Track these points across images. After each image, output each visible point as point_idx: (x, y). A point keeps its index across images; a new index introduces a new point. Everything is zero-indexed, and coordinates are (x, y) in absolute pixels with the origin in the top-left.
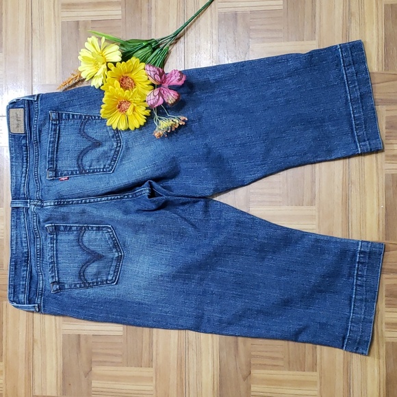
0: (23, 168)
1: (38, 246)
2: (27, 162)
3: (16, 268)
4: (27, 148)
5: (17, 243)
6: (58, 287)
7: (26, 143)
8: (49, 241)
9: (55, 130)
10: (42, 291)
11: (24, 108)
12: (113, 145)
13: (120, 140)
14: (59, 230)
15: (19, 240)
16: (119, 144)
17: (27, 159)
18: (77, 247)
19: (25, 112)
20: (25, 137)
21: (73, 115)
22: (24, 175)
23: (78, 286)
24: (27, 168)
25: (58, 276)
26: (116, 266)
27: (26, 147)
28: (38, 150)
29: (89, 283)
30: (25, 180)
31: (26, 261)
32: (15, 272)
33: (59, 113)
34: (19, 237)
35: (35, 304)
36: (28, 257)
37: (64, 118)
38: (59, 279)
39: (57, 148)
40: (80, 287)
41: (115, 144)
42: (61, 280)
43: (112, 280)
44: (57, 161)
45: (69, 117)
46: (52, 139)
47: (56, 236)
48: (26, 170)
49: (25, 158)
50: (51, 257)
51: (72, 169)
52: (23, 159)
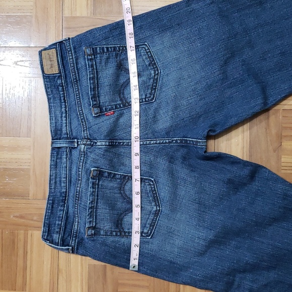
0: (61, 108)
1: (78, 188)
2: (65, 102)
3: (52, 207)
4: (63, 88)
5: (56, 182)
6: (93, 232)
7: (62, 83)
8: (90, 185)
9: (92, 66)
10: (77, 232)
11: (56, 48)
12: (151, 74)
13: (156, 67)
14: (102, 176)
15: (58, 179)
16: (157, 72)
17: (64, 99)
18: (118, 195)
19: (57, 52)
20: (60, 77)
21: (107, 48)
22: (64, 115)
23: (114, 233)
24: (66, 107)
25: (96, 222)
26: (153, 220)
27: (62, 86)
28: (78, 88)
29: (125, 232)
30: (66, 120)
31: (64, 201)
32: (52, 210)
33: (93, 48)
34: (58, 177)
35: (69, 246)
36: (66, 197)
37: (98, 52)
38: (96, 224)
39: (98, 84)
40: (116, 235)
41: (153, 72)
42: (98, 226)
43: (147, 233)
44: (99, 97)
45: (103, 51)
46: (92, 76)
47: (98, 182)
48: (66, 110)
49: (62, 98)
50: (92, 202)
51: (116, 103)
52: (60, 99)
